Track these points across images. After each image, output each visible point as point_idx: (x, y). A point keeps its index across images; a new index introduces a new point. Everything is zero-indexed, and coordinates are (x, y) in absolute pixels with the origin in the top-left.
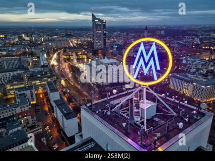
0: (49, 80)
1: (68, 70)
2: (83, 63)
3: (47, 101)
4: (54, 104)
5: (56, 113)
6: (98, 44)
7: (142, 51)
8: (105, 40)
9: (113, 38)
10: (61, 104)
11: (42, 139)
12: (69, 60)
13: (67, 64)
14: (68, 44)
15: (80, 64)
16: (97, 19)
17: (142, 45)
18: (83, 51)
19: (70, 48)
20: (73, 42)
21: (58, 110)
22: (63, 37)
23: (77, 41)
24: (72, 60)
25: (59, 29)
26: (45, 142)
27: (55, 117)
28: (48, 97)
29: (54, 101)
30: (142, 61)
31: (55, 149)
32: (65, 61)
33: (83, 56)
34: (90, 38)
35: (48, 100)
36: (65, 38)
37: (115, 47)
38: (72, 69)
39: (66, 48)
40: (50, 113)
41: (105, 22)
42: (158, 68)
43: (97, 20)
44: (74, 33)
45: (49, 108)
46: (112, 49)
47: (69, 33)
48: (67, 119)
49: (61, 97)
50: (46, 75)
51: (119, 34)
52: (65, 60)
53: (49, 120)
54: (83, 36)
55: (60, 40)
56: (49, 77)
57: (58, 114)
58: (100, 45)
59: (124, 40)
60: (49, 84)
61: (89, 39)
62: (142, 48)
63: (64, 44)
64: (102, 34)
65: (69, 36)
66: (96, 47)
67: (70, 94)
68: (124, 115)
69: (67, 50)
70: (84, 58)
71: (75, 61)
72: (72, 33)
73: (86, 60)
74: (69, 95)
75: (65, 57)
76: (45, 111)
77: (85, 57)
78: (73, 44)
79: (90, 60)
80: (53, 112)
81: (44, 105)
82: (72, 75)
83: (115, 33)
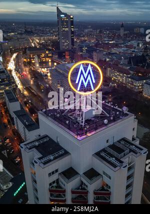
0: (7, 88)
1: (29, 76)
2: (47, 68)
3: (5, 112)
4: (14, 116)
5: (17, 125)
6: (65, 44)
7: (82, 71)
8: (73, 40)
9: (84, 36)
10: (22, 115)
11: (3, 152)
12: (29, 64)
13: (27, 69)
14: (28, 43)
15: (43, 69)
16: (63, 14)
17: (81, 66)
18: (47, 52)
19: (31, 48)
20: (35, 42)
21: (19, 122)
22: (21, 34)
23: (40, 40)
24: (34, 64)
25: (16, 23)
26: (6, 155)
27: (15, 129)
28: (7, 108)
29: (14, 112)
30: (82, 78)
31: (17, 162)
32: (25, 66)
33: (47, 59)
34: (56, 36)
35: (7, 111)
36: (24, 36)
37: (85, 49)
38: (34, 75)
39: (26, 48)
40: (10, 125)
41: (72, 18)
42: (94, 82)
43: (63, 16)
44: (36, 30)
45: (8, 120)
46: (82, 51)
47: (29, 30)
48: (29, 131)
49: (22, 108)
50: (4, 83)
51: (91, 31)
52: (25, 64)
53: (9, 133)
54: (47, 33)
55: (18, 39)
56: (6, 85)
57: (19, 126)
58: (68, 45)
59: (97, 40)
60: (7, 92)
61: (54, 37)
62: (82, 68)
63: (24, 44)
64: (70, 33)
65: (30, 33)
66: (62, 48)
67: (32, 104)
68: (71, 117)
69: (28, 52)
70: (48, 62)
71: (38, 65)
72: (33, 30)
73: (50, 63)
74: (30, 105)
75: (25, 60)
76: (4, 123)
77: (50, 60)
78: (34, 44)
79: (55, 64)
80: (14, 124)
81: (2, 117)
82: (34, 82)
83: (86, 31)
